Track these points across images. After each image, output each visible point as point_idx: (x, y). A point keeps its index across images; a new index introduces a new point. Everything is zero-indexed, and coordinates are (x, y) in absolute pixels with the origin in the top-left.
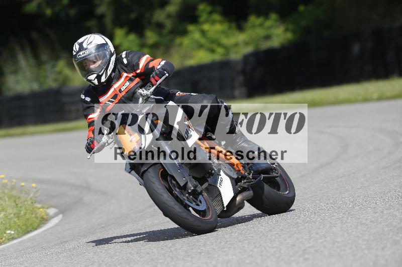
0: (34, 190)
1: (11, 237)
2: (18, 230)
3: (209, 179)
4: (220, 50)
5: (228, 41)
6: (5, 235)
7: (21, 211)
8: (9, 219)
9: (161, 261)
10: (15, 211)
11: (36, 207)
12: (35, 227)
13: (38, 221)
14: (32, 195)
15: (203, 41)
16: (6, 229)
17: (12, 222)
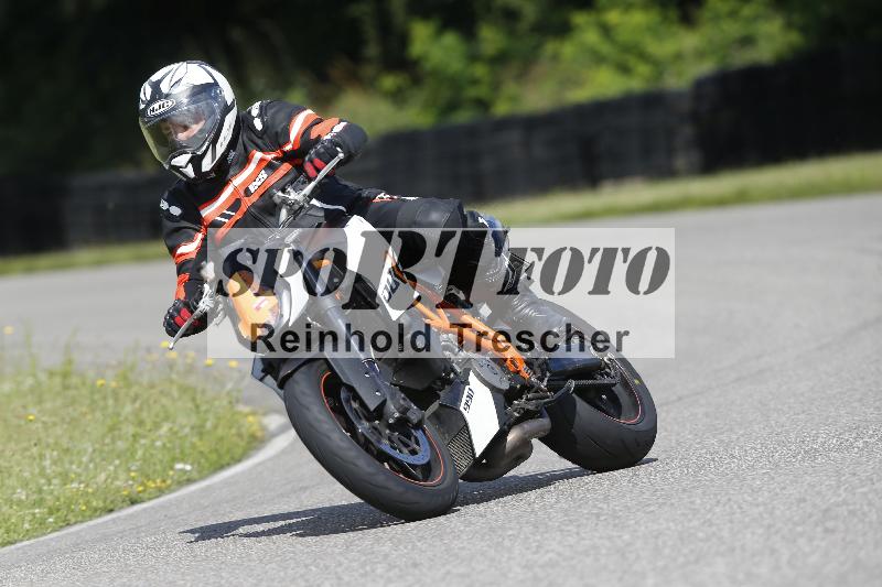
0: (236, 375)
1: (185, 478)
2: (199, 463)
3: (442, 394)
4: (643, 69)
5: (662, 48)
6: (171, 473)
7: (206, 420)
8: (181, 438)
9: (510, 532)
10: (194, 420)
11: (240, 413)
12: (237, 456)
13: (243, 444)
14: (229, 386)
15: (605, 48)
16: (175, 460)
17: (187, 445)
